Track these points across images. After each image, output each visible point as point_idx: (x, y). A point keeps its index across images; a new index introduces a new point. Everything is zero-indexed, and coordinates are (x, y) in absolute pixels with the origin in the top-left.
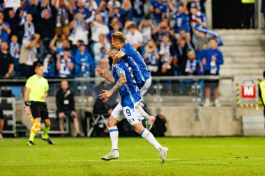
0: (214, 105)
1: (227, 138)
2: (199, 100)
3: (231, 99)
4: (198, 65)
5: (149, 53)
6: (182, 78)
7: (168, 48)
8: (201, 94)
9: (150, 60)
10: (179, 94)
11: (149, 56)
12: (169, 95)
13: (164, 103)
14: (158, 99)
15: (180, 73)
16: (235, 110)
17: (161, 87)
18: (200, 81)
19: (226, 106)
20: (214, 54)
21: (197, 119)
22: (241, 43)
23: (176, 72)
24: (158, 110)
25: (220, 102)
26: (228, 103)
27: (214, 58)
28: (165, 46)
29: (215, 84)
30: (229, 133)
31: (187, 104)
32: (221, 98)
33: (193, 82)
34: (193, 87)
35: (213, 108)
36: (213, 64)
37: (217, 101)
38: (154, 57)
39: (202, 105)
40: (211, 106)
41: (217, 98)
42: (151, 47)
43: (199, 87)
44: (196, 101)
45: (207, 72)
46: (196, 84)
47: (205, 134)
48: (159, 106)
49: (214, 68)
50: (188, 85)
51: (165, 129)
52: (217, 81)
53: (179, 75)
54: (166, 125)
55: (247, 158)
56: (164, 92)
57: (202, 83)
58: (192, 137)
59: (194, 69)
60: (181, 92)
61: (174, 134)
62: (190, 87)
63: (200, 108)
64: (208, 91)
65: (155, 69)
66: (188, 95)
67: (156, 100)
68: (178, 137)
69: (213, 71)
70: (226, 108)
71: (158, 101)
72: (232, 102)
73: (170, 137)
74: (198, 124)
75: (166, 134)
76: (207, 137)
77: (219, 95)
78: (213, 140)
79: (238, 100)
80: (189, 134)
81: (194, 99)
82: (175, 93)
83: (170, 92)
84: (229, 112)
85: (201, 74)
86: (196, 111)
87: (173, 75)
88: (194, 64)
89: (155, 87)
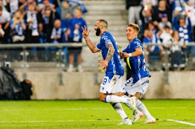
0: (77, 71)
1: (90, 102)
2: (63, 65)
3: (93, 65)
4: (62, 33)
5: (17, 24)
6: (47, 45)
7: (35, 16)
8: (65, 60)
9: (17, 31)
10: (44, 61)
12: (35, 61)
13: (30, 68)
14: (25, 65)
15: (45, 40)
16: (96, 75)
17: (27, 54)
18: (64, 48)
19: (88, 71)
20: (78, 23)
21: (61, 83)
22: (102, 13)
23: (41, 40)
24: (25, 75)
25: (83, 67)
26: (90, 69)
27: (77, 26)
28: (32, 15)
29: (78, 51)
30: (91, 97)
31: (51, 69)
32: (84, 64)
33: (57, 49)
34: (58, 53)
35: (76, 73)
36: (76, 32)
37: (80, 67)
39: (65, 71)
40: (74, 71)
41: (80, 64)
42: (18, 18)
43: (63, 53)
44: (60, 67)
45: (71, 40)
46: (60, 51)
47: (69, 98)
48: (25, 71)
49: (77, 35)
50: (53, 52)
51: (31, 93)
52: (80, 48)
53: (44, 42)
54: (32, 89)
55: (108, 119)
56: (30, 58)
57: (66, 50)
58: (57, 100)
59: (59, 36)
60: (47, 58)
61: (39, 97)
62: (55, 54)
63: (64, 73)
64: (72, 58)
65: (22, 38)
66: (52, 61)
67: (22, 66)
68: (43, 100)
69: (76, 39)
70: (89, 73)
71: (25, 67)
72: (94, 67)
73: (36, 100)
74: (62, 88)
75: (32, 97)
76: (71, 100)
77: (82, 61)
78: (76, 103)
79: (99, 66)
80: (54, 98)
81: (58, 65)
82: (41, 59)
83: (36, 59)
84: (90, 77)
85: (65, 42)
86: (60, 76)
87: (39, 42)
88: (59, 32)
89: (22, 54)
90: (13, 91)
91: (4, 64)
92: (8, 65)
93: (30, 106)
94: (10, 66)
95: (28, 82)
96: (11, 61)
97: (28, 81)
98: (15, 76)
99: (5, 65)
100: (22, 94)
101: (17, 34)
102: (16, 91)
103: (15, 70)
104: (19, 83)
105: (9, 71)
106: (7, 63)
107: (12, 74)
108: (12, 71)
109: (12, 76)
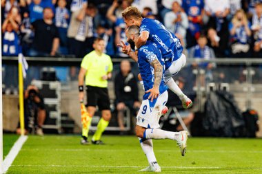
5: (238, 27)
9: (239, 36)
11: (238, 31)
13: (256, 93)
14: (249, 88)
17: (252, 72)
24: (249, 103)
38: (244, 33)
42: (240, 20)
48: (249, 97)
51: (257, 129)
56: (256, 79)
65: (245, 48)
67: (245, 89)
71: (249, 91)
75: (258, 134)
89: (245, 72)
90: (231, 124)
91: (220, 86)
92: (225, 88)
93: (255, 146)
94: (228, 89)
95: (252, 113)
96: (230, 82)
97: (253, 110)
98: (234, 104)
99: (222, 88)
100: (245, 129)
101: (238, 41)
102: (236, 124)
103: (235, 95)
104: (240, 114)
105: (227, 97)
106: (223, 85)
107: (231, 100)
108: (231, 97)
109: (231, 104)
